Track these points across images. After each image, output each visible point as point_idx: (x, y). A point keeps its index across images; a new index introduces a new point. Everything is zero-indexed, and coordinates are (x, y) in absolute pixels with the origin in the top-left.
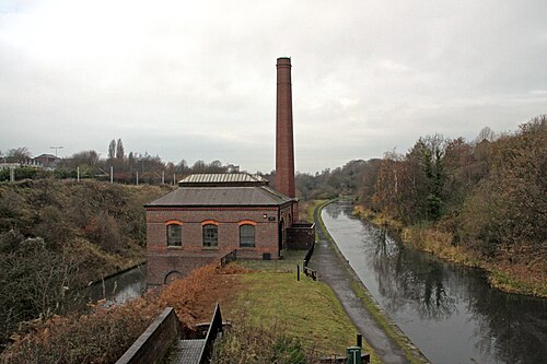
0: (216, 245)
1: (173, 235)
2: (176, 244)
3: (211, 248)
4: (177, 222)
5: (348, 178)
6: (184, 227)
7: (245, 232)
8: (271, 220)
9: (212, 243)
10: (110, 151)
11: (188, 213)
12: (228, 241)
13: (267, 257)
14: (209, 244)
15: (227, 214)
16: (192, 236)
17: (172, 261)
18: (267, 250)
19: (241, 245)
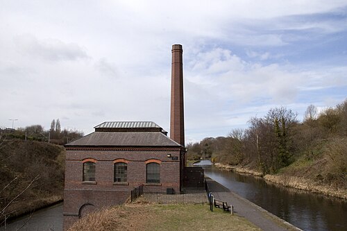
0: (125, 180)
1: (88, 171)
2: (91, 179)
3: (121, 183)
4: (92, 161)
5: (206, 147)
6: (98, 165)
7: (151, 169)
8: (174, 159)
9: (122, 178)
10: (52, 127)
11: (102, 152)
12: (136, 178)
13: (171, 191)
14: (119, 180)
15: (136, 154)
16: (104, 173)
17: (87, 194)
18: (170, 185)
19: (147, 181)
